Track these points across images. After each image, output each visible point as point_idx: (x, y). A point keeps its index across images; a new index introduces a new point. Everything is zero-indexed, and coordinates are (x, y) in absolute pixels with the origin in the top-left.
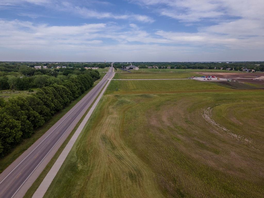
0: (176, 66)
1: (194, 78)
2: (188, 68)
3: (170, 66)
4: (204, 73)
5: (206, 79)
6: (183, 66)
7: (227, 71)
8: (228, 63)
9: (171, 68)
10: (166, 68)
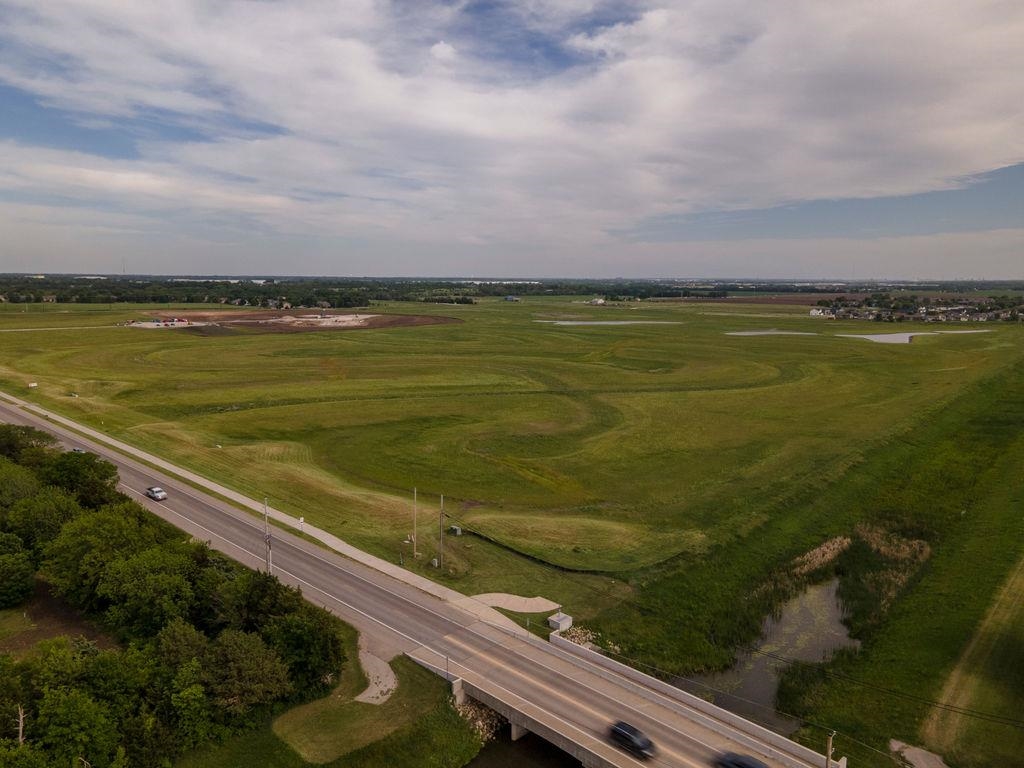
0: (75, 292)
1: (134, 325)
2: (119, 300)
3: (53, 294)
4: (163, 314)
5: (162, 325)
6: (101, 293)
7: (234, 307)
8: (262, 282)
9: (59, 300)
10: (38, 300)
